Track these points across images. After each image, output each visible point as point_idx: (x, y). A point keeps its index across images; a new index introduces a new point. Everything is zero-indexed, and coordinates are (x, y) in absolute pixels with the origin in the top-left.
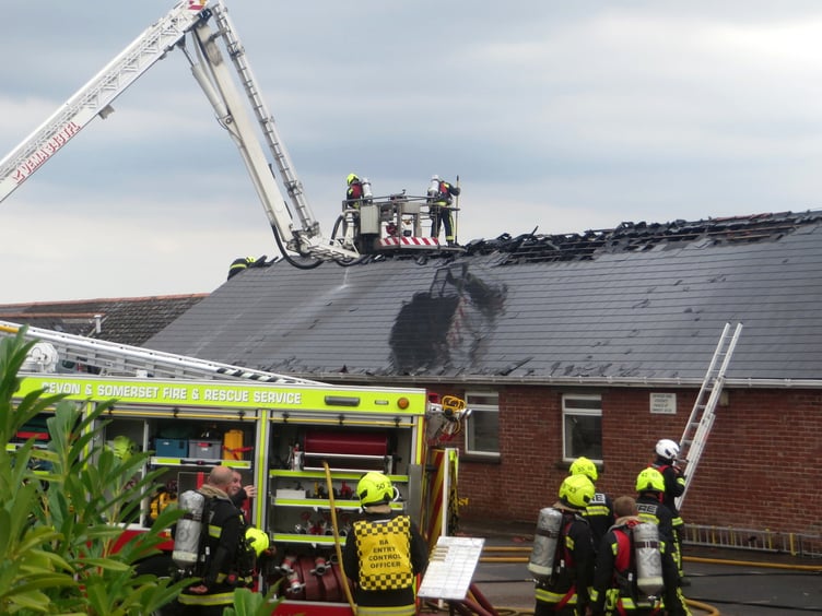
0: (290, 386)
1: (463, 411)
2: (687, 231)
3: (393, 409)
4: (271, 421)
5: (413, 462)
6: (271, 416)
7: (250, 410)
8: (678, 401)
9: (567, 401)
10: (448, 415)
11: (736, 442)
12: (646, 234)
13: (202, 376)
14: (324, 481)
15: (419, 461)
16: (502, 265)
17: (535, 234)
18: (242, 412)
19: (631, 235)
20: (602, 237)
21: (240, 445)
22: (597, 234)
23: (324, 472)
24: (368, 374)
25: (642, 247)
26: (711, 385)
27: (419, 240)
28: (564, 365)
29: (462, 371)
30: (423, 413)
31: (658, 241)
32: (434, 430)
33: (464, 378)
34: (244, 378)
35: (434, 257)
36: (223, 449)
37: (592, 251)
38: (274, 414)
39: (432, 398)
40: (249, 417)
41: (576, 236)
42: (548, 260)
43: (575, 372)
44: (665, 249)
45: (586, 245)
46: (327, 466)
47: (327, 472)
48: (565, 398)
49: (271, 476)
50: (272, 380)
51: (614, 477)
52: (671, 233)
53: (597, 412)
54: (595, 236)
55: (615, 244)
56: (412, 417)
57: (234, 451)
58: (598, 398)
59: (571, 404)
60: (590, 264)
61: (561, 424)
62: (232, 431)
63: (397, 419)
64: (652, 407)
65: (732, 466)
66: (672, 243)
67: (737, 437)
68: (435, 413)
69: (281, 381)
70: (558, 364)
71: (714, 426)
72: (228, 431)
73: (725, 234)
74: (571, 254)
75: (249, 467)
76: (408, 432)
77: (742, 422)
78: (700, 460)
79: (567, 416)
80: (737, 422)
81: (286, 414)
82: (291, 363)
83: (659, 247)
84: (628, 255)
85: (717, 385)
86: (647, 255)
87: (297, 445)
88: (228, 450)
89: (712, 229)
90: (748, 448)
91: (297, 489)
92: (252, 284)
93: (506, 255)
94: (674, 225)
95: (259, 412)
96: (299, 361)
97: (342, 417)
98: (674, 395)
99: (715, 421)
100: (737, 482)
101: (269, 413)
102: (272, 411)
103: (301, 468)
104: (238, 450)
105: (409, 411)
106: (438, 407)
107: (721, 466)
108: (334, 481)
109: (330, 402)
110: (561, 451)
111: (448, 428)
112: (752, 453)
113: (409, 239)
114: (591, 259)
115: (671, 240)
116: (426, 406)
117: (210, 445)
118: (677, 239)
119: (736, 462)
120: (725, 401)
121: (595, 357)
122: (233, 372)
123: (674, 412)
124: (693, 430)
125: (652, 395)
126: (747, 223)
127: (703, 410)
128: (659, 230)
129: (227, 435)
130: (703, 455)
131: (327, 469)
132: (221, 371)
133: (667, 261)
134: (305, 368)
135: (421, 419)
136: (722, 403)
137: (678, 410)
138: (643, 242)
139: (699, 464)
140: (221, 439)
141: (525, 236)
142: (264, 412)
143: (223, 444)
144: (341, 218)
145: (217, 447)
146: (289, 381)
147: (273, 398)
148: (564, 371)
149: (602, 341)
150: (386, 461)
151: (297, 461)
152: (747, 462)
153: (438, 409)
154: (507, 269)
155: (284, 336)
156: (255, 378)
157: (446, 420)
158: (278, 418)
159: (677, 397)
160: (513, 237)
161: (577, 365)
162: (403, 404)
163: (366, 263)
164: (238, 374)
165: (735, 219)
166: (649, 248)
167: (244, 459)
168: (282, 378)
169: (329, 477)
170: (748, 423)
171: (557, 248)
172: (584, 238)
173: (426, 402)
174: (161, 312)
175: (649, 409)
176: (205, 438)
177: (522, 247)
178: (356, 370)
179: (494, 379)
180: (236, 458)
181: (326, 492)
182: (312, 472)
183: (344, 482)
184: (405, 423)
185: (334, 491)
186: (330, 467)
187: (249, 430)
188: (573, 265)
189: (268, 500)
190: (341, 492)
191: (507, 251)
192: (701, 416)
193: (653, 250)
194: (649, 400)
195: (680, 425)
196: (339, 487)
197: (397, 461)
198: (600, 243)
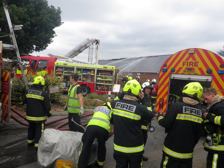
3: (111, 68)
15: (114, 75)
30: (115, 69)
32: (116, 71)
40: (94, 69)
63: (112, 70)
64: (137, 74)
75: (94, 75)
81: (99, 69)
87: (100, 72)
88: (92, 73)
91: (100, 78)
97: (105, 69)
98: (140, 73)
109: (104, 67)
120: (145, 74)
123: (140, 75)
129: (92, 71)
142: (96, 68)
150: (110, 75)
151: (100, 74)
158: (98, 69)
162: (113, 68)
176: (89, 71)
181: (103, 78)
182: (102, 76)
184: (113, 70)
187: (94, 70)
189: (96, 79)
196: (105, 78)
197: (112, 75)
198: (133, 59)
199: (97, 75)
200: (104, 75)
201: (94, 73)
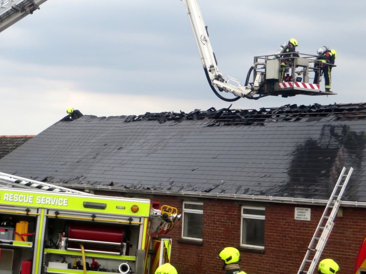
0: (62, 194)
1: (175, 215)
2: (321, 111)
3: (128, 212)
4: (47, 217)
5: (139, 248)
6: (47, 213)
7: (34, 208)
8: (312, 213)
9: (244, 209)
10: (165, 217)
11: (346, 240)
12: (296, 112)
13: (5, 184)
14: (81, 257)
15: (143, 248)
16: (209, 126)
17: (230, 109)
18: (28, 210)
19: (287, 112)
20: (270, 112)
21: (26, 232)
22: (267, 110)
23: (81, 252)
24: (125, 187)
25: (294, 119)
26: (332, 204)
27: (307, 85)
28: (243, 188)
29: (182, 188)
30: (148, 216)
31: (303, 116)
32: (155, 227)
33: (183, 192)
34: (32, 187)
35: (169, 120)
36: (15, 233)
37: (264, 120)
38: (50, 212)
39: (155, 206)
40: (33, 213)
41: (254, 111)
42: (237, 124)
43: (250, 192)
44: (307, 121)
45: (260, 117)
46: (83, 248)
47: (83, 252)
48: (243, 208)
49: (45, 253)
50: (51, 190)
51: (270, 257)
52: (312, 112)
53: (262, 217)
54: (265, 111)
55: (278, 116)
56: (140, 218)
57: (22, 235)
58: (263, 209)
59: (246, 212)
60: (262, 128)
61: (240, 223)
62: (21, 222)
63: (131, 219)
64: (296, 216)
65: (343, 254)
66: (312, 118)
67: (346, 237)
68: (156, 216)
69: (57, 190)
70: (240, 187)
71: (333, 229)
72: (19, 222)
73: (345, 114)
74: (251, 122)
75: (31, 247)
76: (137, 228)
77: (351, 228)
78: (324, 249)
79: (243, 218)
80: (347, 228)
81: (57, 213)
82: (81, 179)
83: (304, 120)
84: (285, 123)
85: (337, 204)
86: (297, 124)
87: (64, 233)
88: (18, 234)
89: (336, 110)
90: (353, 244)
91: (63, 262)
92: (61, 131)
93: (212, 121)
94: (313, 107)
95: (39, 210)
96: (85, 178)
97: (94, 216)
98: (309, 210)
99: (334, 226)
100: (346, 264)
101: (46, 211)
102: (48, 210)
103: (66, 249)
104: (24, 235)
105: (138, 214)
106: (159, 212)
107: (336, 254)
108: (86, 257)
109: (87, 205)
110: (239, 240)
111: (165, 226)
112: (355, 247)
113: (299, 83)
114: (263, 125)
115: (311, 115)
116: (150, 211)
117: (6, 230)
118: (315, 115)
119: (346, 252)
120: (341, 215)
121: (263, 184)
122: (26, 183)
123: (309, 219)
124: (321, 231)
125: (296, 208)
126: (357, 107)
127: (327, 219)
128: (304, 109)
129: (18, 224)
130: (325, 247)
131: (83, 249)
132: (18, 182)
133: (309, 128)
134: (89, 182)
135: (146, 220)
136: (339, 215)
137: (311, 218)
138: (294, 116)
139: (323, 252)
140: (14, 226)
141: (224, 109)
142: (43, 210)
143: (15, 230)
144: (252, 68)
145: (11, 232)
146: (62, 191)
147: (49, 201)
148: (243, 191)
149: (268, 175)
150: (122, 246)
151: (63, 243)
152: (352, 253)
153: (158, 214)
154: (212, 128)
155: (78, 162)
156: (39, 187)
157: (163, 221)
158: (52, 214)
159: (311, 210)
160: (217, 110)
161: (251, 188)
162: (135, 209)
163: (129, 121)
164: (29, 185)
165: (350, 105)
166: (298, 120)
167: (28, 241)
168: (58, 188)
169: (83, 255)
170: (354, 228)
171: (243, 118)
172: (260, 112)
173: (150, 208)
174: (8, 145)
175: (294, 217)
176: (3, 226)
177: (222, 116)
178: (119, 185)
179: (201, 194)
180: (23, 240)
181: (81, 264)
182: (73, 251)
183: (94, 258)
184: (135, 222)
185: (87, 264)
186: (85, 249)
187: (32, 221)
188: (252, 128)
189: (43, 268)
190: (92, 265)
191: (213, 118)
192: (326, 223)
193: (300, 121)
194: (294, 212)
195: (312, 227)
196: (90, 262)
197: (129, 247)
198: (269, 115)
199: (46, 246)
200: (87, 246)
201: (31, 238)
